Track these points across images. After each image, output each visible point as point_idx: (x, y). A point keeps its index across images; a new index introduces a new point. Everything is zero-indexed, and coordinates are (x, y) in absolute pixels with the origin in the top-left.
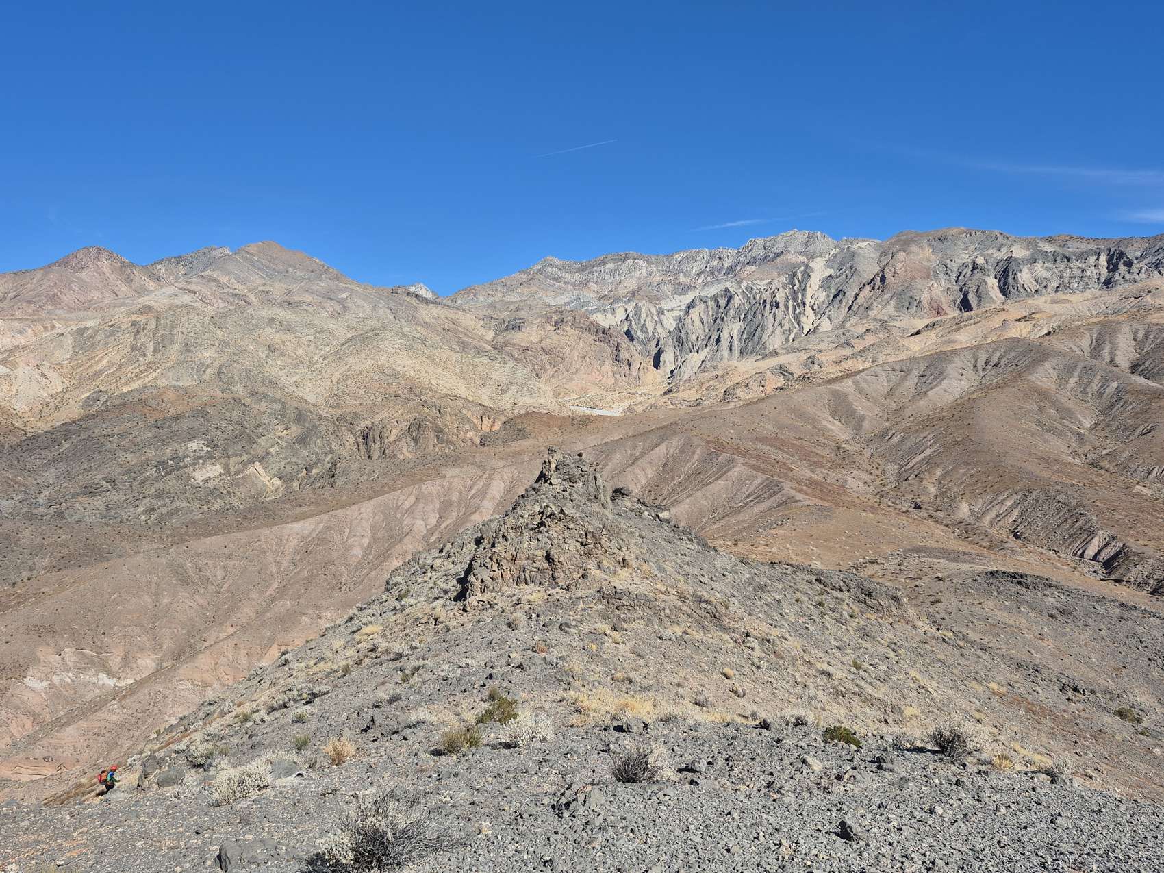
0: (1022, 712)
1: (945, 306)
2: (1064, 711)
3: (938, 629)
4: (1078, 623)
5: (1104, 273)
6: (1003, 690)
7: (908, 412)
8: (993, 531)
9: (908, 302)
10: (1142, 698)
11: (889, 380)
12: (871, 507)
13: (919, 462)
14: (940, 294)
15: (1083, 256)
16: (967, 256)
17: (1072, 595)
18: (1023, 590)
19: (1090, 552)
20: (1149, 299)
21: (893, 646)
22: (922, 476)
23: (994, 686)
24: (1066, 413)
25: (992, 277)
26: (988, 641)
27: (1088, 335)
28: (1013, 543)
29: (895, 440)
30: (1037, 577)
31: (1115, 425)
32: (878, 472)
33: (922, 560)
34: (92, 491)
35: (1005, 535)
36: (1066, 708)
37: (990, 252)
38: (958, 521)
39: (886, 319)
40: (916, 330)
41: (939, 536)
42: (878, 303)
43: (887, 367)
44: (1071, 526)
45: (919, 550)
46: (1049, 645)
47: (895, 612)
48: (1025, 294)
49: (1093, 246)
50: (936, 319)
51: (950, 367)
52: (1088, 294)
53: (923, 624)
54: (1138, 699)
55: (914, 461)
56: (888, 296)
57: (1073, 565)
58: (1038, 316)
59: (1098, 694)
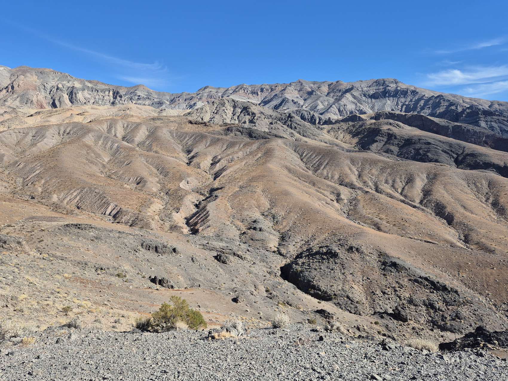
0: (79, 284)
1: (45, 105)
2: (97, 279)
3: (41, 254)
4: (103, 241)
5: (112, 98)
6: (70, 276)
7: (27, 153)
8: (68, 206)
9: (26, 100)
10: (126, 267)
11: (17, 137)
12: (9, 199)
13: (33, 177)
14: (42, 99)
15: (103, 91)
16: (54, 83)
17: (101, 230)
18: (80, 231)
19: (108, 212)
20: (128, 112)
21: (17, 266)
22: (35, 183)
23: (66, 275)
24: (98, 156)
25: (66, 94)
26: (65, 255)
27: (106, 124)
28: (77, 211)
29: (21, 166)
30: (86, 224)
31: (117, 161)
32: (13, 182)
33: (34, 222)
35: (73, 207)
36: (97, 278)
37: (65, 82)
38: (52, 203)
39: (15, 107)
40: (30, 114)
41: (44, 211)
42: (10, 99)
43: (16, 131)
44: (101, 202)
45: (33, 218)
46: (91, 252)
47: (19, 249)
48: (80, 103)
49: (107, 87)
50: (40, 110)
51: (47, 133)
52: (106, 107)
53: (33, 253)
54: (125, 268)
55: (31, 176)
56: (16, 96)
57: (101, 218)
58: (86, 114)
59: (110, 269)
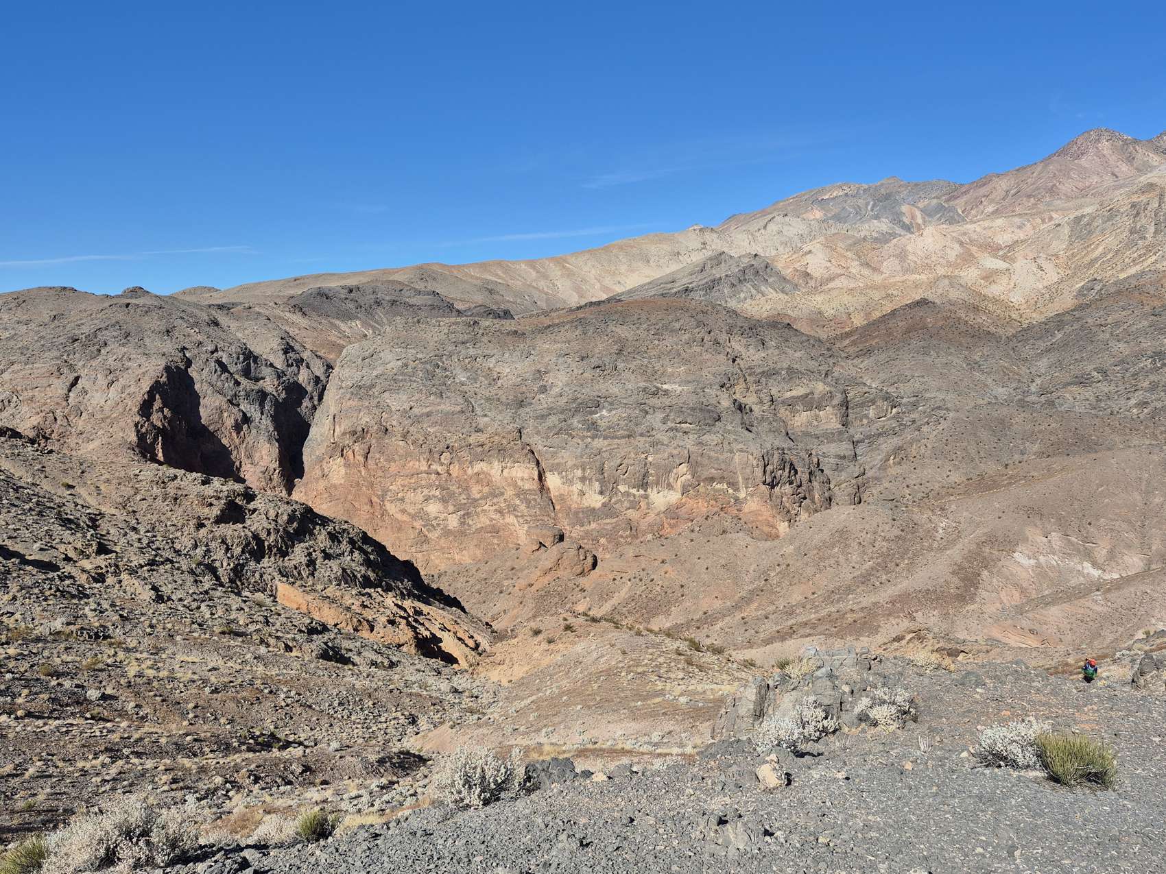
34: (1083, 381)
